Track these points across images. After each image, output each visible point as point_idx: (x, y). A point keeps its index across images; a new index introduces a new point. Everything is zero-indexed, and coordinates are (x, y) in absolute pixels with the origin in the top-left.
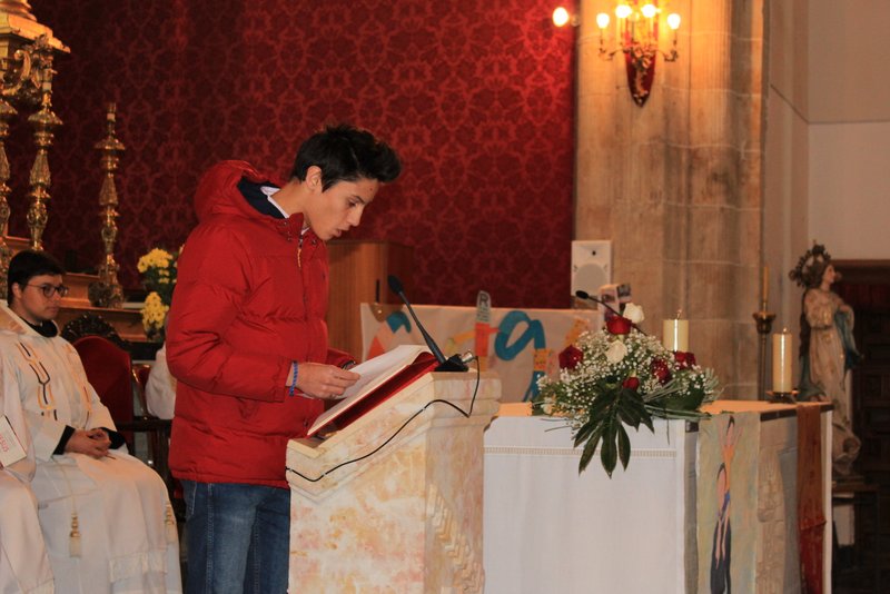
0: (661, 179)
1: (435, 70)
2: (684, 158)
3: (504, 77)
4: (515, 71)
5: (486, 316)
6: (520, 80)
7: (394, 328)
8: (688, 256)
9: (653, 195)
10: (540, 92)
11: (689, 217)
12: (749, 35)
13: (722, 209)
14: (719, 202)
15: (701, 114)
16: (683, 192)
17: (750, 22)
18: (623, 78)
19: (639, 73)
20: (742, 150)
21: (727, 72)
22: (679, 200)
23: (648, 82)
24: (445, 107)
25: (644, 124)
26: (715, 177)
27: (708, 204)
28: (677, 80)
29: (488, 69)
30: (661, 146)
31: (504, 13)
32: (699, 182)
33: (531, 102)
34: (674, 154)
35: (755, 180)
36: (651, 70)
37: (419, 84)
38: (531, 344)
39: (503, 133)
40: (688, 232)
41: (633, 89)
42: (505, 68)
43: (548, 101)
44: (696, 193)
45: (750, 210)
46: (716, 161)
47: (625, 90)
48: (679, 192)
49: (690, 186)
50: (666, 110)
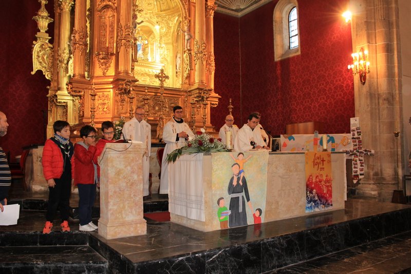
0: (369, 101)
1: (326, 83)
2: (377, 96)
3: (340, 82)
4: (342, 81)
5: (317, 136)
6: (343, 83)
7: (290, 140)
8: (379, 119)
9: (368, 105)
10: (347, 85)
11: (379, 110)
12: (394, 64)
13: (387, 107)
14: (386, 105)
15: (380, 85)
16: (377, 104)
17: (394, 61)
18: (359, 79)
19: (363, 77)
20: (394, 92)
21: (387, 74)
22: (376, 106)
23: (365, 79)
24: (328, 91)
25: (365, 88)
26: (385, 100)
27: (384, 106)
28: (373, 78)
29: (337, 81)
30: (369, 94)
31: (339, 68)
32: (381, 101)
33: (346, 87)
34: (373, 95)
35: (397, 99)
36: (365, 76)
37: (323, 86)
38: (331, 142)
39: (340, 95)
40: (379, 113)
41: (361, 81)
42: (340, 80)
43: (349, 86)
44: (380, 104)
45: (397, 107)
46: (385, 95)
47: (360, 81)
48: (375, 104)
49: (379, 102)
50: (369, 85)
